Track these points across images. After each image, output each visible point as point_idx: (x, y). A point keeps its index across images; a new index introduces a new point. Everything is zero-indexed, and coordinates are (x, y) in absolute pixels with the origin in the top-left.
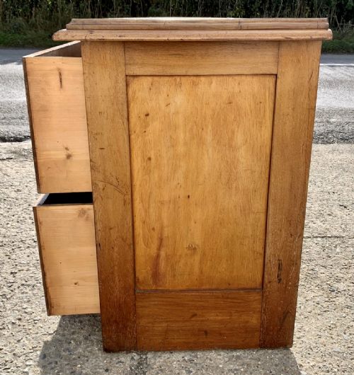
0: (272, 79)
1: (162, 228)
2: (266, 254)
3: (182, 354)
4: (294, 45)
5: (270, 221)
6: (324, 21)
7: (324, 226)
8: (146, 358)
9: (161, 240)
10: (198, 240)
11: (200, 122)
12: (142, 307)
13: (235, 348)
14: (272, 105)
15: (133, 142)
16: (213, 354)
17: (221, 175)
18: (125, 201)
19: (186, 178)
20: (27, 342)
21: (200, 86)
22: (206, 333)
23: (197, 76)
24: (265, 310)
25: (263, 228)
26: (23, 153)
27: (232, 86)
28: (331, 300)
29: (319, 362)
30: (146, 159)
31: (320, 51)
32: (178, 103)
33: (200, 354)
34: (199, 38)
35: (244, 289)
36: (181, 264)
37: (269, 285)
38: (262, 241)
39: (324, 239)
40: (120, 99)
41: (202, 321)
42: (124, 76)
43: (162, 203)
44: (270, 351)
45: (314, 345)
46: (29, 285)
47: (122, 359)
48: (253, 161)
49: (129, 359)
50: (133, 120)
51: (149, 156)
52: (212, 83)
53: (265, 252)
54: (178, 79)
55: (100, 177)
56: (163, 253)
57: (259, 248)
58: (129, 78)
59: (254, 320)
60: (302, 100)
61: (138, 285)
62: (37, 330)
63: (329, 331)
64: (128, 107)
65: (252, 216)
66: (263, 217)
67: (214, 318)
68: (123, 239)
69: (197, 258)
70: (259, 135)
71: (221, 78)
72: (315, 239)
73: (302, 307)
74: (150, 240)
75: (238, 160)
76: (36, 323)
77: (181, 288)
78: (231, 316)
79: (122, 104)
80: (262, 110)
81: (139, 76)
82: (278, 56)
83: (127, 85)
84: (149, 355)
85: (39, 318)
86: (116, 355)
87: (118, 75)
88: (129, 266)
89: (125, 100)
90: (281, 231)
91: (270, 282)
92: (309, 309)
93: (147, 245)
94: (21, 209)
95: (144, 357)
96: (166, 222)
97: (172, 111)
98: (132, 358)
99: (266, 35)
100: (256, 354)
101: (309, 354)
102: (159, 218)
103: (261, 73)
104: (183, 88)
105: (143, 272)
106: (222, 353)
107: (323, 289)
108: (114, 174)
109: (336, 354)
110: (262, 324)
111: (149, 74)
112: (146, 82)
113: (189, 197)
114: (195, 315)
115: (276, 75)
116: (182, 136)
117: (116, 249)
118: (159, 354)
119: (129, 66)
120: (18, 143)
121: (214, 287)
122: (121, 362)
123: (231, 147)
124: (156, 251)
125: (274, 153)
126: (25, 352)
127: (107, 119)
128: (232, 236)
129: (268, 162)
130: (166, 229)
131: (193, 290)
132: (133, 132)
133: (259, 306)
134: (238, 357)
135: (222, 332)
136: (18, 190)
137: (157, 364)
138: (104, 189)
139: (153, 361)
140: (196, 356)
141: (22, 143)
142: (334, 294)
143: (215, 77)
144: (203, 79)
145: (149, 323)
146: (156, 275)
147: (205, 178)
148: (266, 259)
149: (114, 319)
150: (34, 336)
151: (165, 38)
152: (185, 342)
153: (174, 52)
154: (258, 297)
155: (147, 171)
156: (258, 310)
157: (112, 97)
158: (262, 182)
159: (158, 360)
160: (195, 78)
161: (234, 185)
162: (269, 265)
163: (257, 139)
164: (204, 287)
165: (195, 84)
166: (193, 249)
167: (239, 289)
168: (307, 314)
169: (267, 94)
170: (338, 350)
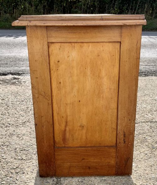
0: (119, 44)
1: (67, 116)
2: (118, 129)
3: (78, 178)
4: (128, 27)
5: (119, 113)
6: (143, 16)
7: (152, 116)
8: (60, 180)
9: (66, 122)
10: (84, 122)
11: (84, 65)
12: (58, 155)
13: (104, 175)
14: (119, 57)
15: (52, 74)
16: (93, 178)
17: (95, 91)
18: (48, 103)
19: (78, 92)
20: (2, 172)
21: (84, 47)
22: (89, 168)
23: (82, 43)
24: (118, 157)
25: (116, 116)
26: (6, 81)
27: (100, 47)
28: (153, 152)
29: (144, 182)
30: (58, 83)
31: (141, 30)
32: (74, 56)
33: (86, 178)
34: (82, 24)
35: (107, 146)
36: (76, 134)
37: (119, 144)
38: (116, 123)
39: (152, 123)
40: (45, 54)
41: (87, 162)
42: (46, 43)
43: (66, 104)
44: (121, 177)
45: (143, 174)
46: (5, 145)
47: (49, 181)
48: (110, 84)
49: (52, 180)
50: (52, 64)
51: (60, 81)
52: (89, 46)
53: (117, 128)
54: (73, 44)
55: (36, 91)
56: (67, 129)
57: (114, 126)
58: (49, 44)
59: (113, 162)
60: (133, 54)
61: (56, 144)
62: (8, 167)
63: (150, 167)
64: (49, 58)
65: (110, 111)
66: (116, 111)
67: (93, 161)
68: (48, 122)
69: (84, 131)
70: (113, 71)
71: (94, 44)
72: (147, 123)
73: (138, 156)
74: (61, 122)
75: (103, 83)
76: (7, 163)
77: (76, 146)
78: (101, 159)
79: (46, 56)
80: (114, 59)
81: (54, 43)
82: (121, 33)
83: (49, 47)
84: (62, 179)
85: (9, 161)
86: (45, 178)
87: (44, 42)
88: (51, 135)
89: (48, 54)
90: (124, 118)
91: (120, 143)
92: (141, 157)
93: (60, 125)
94: (4, 108)
95: (59, 180)
96: (69, 114)
97: (71, 60)
98: (53, 180)
99: (114, 23)
100: (113, 178)
101: (140, 179)
102: (66, 111)
103: (113, 41)
104: (75, 48)
105: (58, 138)
106: (97, 178)
107: (149, 147)
108: (42, 90)
109: (153, 178)
110: (116, 163)
111: (59, 41)
112: (58, 46)
113: (80, 101)
114: (84, 159)
115: (120, 42)
116: (76, 72)
117: (45, 127)
118: (66, 178)
119: (49, 38)
120: (4, 76)
121: (93, 145)
122: (48, 182)
123: (99, 77)
124: (64, 128)
125: (120, 80)
126: (2, 177)
127: (39, 63)
128: (101, 120)
129: (118, 85)
130: (69, 117)
131: (82, 147)
132: (52, 70)
133: (115, 155)
134: (105, 180)
135: (97, 167)
136: (3, 99)
137: (65, 183)
138: (38, 97)
139: (63, 182)
140: (84, 179)
141: (6, 76)
142: (154, 149)
143: (91, 43)
144: (85, 44)
145: (61, 163)
146: (64, 139)
147: (87, 92)
148: (118, 131)
149: (44, 161)
150: (6, 169)
151: (66, 25)
152: (79, 173)
153: (70, 31)
154: (114, 150)
155: (59, 89)
156: (114, 157)
157: (41, 53)
158: (115, 94)
159: (66, 181)
160: (81, 44)
161: (102, 95)
162: (119, 134)
163: (112, 73)
164: (88, 145)
165: (81, 47)
166: (82, 127)
167: (105, 146)
168: (140, 159)
169: (116, 51)
170: (154, 177)
